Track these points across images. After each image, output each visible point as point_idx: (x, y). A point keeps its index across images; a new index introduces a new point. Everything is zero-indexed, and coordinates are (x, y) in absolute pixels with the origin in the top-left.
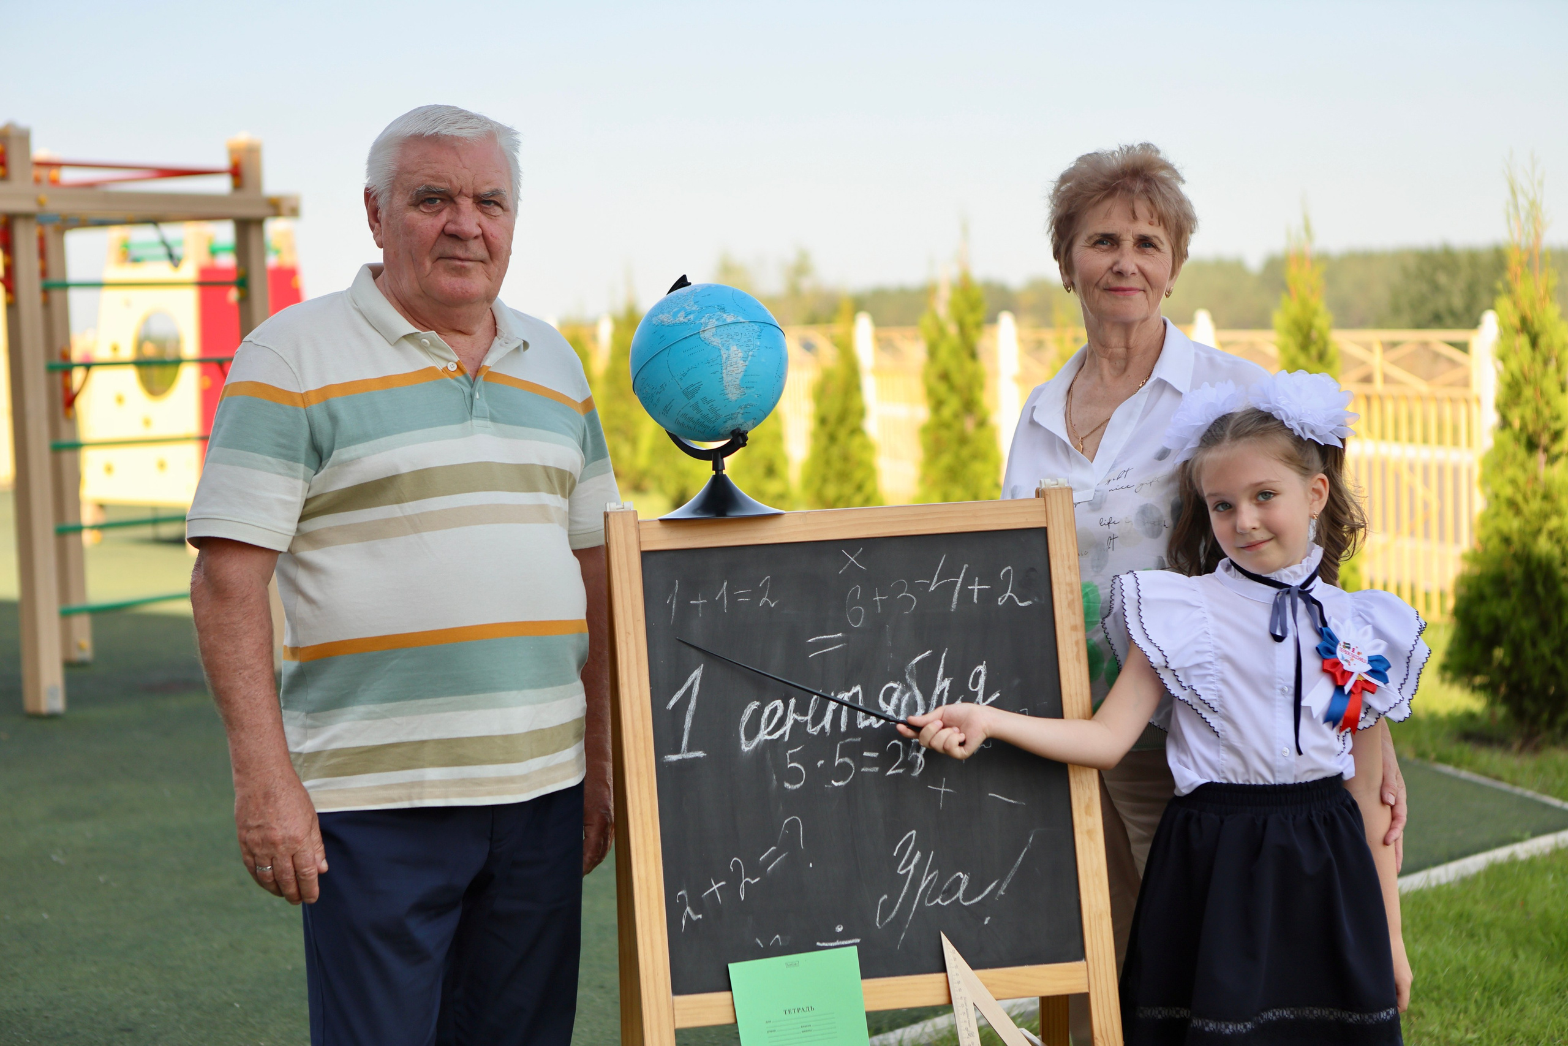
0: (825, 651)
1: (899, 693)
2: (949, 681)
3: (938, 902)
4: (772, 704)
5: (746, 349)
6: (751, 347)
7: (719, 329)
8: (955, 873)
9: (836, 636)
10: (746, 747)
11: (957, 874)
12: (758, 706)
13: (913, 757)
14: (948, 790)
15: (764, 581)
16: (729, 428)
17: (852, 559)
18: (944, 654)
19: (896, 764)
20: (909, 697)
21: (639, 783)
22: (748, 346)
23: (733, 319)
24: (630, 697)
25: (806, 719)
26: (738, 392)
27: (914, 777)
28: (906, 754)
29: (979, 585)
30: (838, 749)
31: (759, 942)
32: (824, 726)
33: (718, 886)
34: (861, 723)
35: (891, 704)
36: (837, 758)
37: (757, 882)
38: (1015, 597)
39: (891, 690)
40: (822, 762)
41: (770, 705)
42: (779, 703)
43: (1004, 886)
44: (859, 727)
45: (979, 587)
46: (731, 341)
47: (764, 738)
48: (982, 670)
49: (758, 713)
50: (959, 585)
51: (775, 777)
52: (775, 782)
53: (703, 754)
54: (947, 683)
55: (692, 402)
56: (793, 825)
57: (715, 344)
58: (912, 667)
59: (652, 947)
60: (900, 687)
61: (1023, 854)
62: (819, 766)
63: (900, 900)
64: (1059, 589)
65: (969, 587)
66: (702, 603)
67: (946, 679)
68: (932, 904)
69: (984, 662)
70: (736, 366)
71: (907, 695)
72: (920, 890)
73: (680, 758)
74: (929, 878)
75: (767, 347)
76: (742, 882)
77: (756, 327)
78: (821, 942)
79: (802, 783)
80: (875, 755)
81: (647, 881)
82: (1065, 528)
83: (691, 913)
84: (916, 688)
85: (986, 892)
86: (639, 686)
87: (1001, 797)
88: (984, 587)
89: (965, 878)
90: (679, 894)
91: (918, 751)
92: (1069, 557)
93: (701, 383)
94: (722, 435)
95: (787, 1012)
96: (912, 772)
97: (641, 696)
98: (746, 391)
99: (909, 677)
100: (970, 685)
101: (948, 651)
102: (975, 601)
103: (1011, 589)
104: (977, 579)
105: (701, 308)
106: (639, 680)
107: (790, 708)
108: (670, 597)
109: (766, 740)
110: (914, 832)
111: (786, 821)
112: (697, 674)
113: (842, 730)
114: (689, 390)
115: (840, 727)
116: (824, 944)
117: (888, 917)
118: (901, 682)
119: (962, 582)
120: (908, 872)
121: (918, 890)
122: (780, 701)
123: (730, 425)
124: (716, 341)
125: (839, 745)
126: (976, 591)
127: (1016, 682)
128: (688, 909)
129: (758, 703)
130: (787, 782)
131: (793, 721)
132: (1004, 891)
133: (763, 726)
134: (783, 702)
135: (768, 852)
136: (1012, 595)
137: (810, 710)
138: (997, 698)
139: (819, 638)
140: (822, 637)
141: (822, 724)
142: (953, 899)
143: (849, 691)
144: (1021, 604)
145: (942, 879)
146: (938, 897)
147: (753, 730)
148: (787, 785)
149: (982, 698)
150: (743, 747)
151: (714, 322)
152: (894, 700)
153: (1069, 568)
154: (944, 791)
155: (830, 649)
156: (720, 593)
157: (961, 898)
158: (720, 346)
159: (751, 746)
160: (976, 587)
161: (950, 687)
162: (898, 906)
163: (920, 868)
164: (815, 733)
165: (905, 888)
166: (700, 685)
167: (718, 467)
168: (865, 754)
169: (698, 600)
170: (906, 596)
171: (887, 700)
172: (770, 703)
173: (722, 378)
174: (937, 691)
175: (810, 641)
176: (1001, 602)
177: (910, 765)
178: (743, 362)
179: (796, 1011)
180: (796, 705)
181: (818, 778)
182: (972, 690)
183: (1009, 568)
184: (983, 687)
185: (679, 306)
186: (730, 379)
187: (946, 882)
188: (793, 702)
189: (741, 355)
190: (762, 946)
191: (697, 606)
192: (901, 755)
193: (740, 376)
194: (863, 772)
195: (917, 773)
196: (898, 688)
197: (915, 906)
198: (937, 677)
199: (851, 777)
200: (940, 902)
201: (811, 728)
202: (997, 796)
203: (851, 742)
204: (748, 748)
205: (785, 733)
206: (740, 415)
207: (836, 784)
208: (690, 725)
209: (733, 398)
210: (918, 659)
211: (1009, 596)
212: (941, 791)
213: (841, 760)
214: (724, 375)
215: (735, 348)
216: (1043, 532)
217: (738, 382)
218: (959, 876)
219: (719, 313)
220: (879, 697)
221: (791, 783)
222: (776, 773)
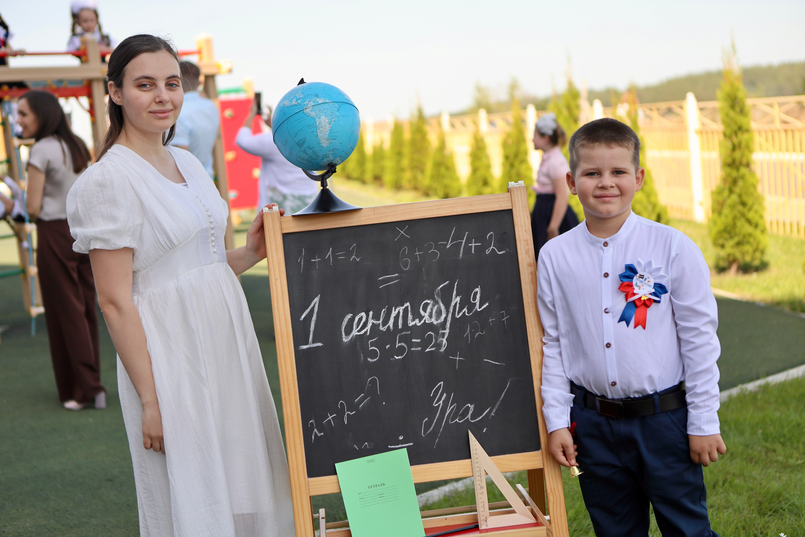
0: (388, 284)
1: (431, 306)
2: (460, 298)
3: (456, 421)
4: (359, 315)
5: (330, 117)
6: (334, 116)
7: (314, 107)
8: (466, 405)
9: (394, 275)
10: (345, 339)
11: (467, 405)
12: (352, 316)
13: (440, 340)
14: (461, 359)
15: (352, 247)
16: (326, 163)
17: (402, 232)
18: (456, 283)
19: (431, 345)
20: (437, 308)
21: (285, 362)
22: (331, 116)
23: (323, 101)
24: (279, 314)
25: (379, 323)
26: (327, 142)
27: (441, 352)
28: (436, 340)
29: (475, 243)
30: (398, 338)
31: (356, 447)
32: (389, 326)
33: (331, 417)
34: (410, 323)
35: (427, 312)
36: (397, 343)
37: (354, 414)
38: (496, 249)
39: (427, 304)
40: (389, 346)
41: (358, 316)
42: (363, 314)
43: (494, 411)
44: (409, 325)
45: (475, 244)
46: (321, 114)
47: (356, 334)
48: (478, 291)
49: (352, 320)
50: (463, 244)
51: (362, 355)
52: (362, 358)
53: (321, 344)
54: (458, 299)
55: (302, 149)
56: (373, 382)
57: (312, 116)
58: (438, 291)
59: (296, 452)
60: (432, 302)
61: (504, 392)
62: (387, 348)
63: (435, 421)
64: (520, 243)
65: (469, 245)
66: (318, 260)
67: (458, 297)
68: (453, 422)
69: (479, 286)
70: (325, 127)
71: (436, 307)
72: (446, 415)
73: (309, 347)
74: (451, 408)
75: (343, 116)
76: (345, 414)
77: (336, 105)
78: (391, 446)
79: (378, 358)
80: (419, 341)
81: (292, 415)
82: (523, 209)
83: (317, 432)
84: (441, 302)
85: (484, 414)
86: (284, 308)
87: (491, 361)
88: (478, 244)
89: (472, 407)
90: (310, 422)
91: (443, 337)
92: (525, 225)
93: (306, 138)
94: (323, 166)
95: (370, 487)
96: (440, 350)
97: (285, 314)
98: (332, 141)
99: (437, 296)
100: (471, 299)
101: (458, 281)
102: (473, 252)
103: (493, 244)
104: (474, 240)
105: (305, 96)
106: (283, 304)
107: (369, 316)
108: (300, 258)
109: (357, 335)
110: (442, 383)
111: (369, 380)
112: (317, 300)
113: (400, 327)
114: (300, 142)
115: (398, 326)
116: (392, 447)
117: (428, 431)
118: (432, 299)
119: (465, 242)
120: (440, 404)
121: (445, 415)
122: (364, 313)
123: (326, 161)
124: (313, 114)
125: (398, 336)
126: (473, 246)
127: (498, 297)
128: (315, 430)
129: (351, 315)
130: (369, 358)
131: (371, 324)
132: (494, 414)
133: (354, 327)
134: (365, 313)
135: (360, 397)
136: (494, 248)
137: (381, 317)
138: (487, 306)
139: (385, 277)
140: (387, 277)
141: (388, 325)
142: (465, 419)
143: (403, 306)
144: (499, 253)
145: (458, 408)
146: (457, 418)
147: (349, 330)
148: (369, 359)
149: (478, 306)
150: (344, 339)
151: (312, 103)
152: (429, 310)
153: (526, 231)
154: (458, 359)
155: (391, 283)
156: (328, 254)
157: (469, 418)
158: (315, 116)
159: (348, 338)
160: (473, 245)
161: (460, 301)
162: (434, 424)
163: (446, 402)
164: (384, 330)
165: (438, 414)
166: (318, 306)
167: (324, 184)
168: (413, 340)
169: (316, 259)
170: (433, 251)
171: (425, 310)
172: (358, 315)
173: (317, 135)
174: (453, 304)
175: (380, 279)
176: (487, 252)
177: (439, 346)
178: (328, 125)
179: (375, 486)
180: (373, 315)
181: (386, 355)
182: (473, 302)
183: (492, 233)
184: (479, 300)
185: (294, 95)
186: (322, 135)
187: (461, 410)
188: (371, 313)
189: (327, 121)
190: (358, 449)
191: (315, 262)
192: (434, 340)
193: (328, 133)
194: (412, 350)
195: (442, 350)
196: (430, 303)
197: (443, 424)
198: (452, 296)
199: (405, 354)
200: (458, 421)
201: (382, 327)
202: (489, 361)
203: (405, 334)
204: (347, 340)
205: (367, 331)
206: (330, 155)
207: (397, 358)
208: (313, 328)
209: (325, 146)
210: (441, 286)
211: (492, 248)
212: (457, 359)
213: (400, 344)
214: (318, 133)
215: (324, 117)
216: (509, 212)
217: (327, 136)
218: (468, 406)
219: (315, 98)
220: (420, 308)
221: (371, 359)
222: (363, 353)
